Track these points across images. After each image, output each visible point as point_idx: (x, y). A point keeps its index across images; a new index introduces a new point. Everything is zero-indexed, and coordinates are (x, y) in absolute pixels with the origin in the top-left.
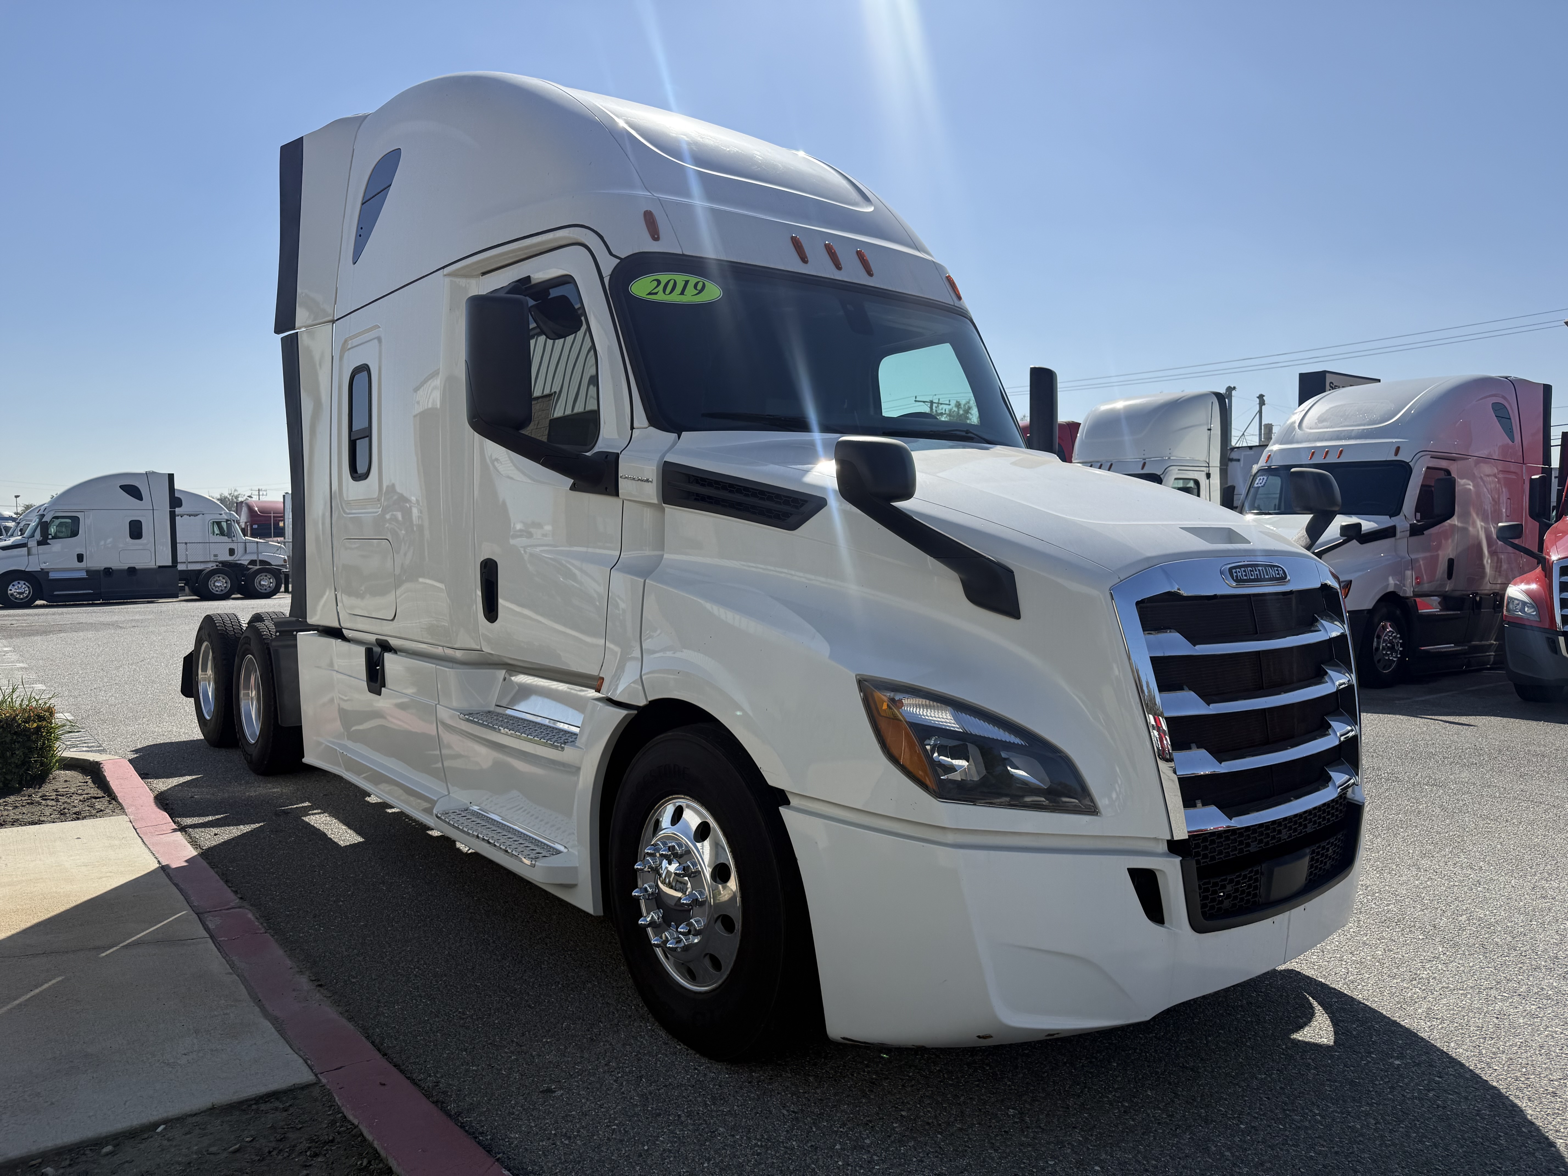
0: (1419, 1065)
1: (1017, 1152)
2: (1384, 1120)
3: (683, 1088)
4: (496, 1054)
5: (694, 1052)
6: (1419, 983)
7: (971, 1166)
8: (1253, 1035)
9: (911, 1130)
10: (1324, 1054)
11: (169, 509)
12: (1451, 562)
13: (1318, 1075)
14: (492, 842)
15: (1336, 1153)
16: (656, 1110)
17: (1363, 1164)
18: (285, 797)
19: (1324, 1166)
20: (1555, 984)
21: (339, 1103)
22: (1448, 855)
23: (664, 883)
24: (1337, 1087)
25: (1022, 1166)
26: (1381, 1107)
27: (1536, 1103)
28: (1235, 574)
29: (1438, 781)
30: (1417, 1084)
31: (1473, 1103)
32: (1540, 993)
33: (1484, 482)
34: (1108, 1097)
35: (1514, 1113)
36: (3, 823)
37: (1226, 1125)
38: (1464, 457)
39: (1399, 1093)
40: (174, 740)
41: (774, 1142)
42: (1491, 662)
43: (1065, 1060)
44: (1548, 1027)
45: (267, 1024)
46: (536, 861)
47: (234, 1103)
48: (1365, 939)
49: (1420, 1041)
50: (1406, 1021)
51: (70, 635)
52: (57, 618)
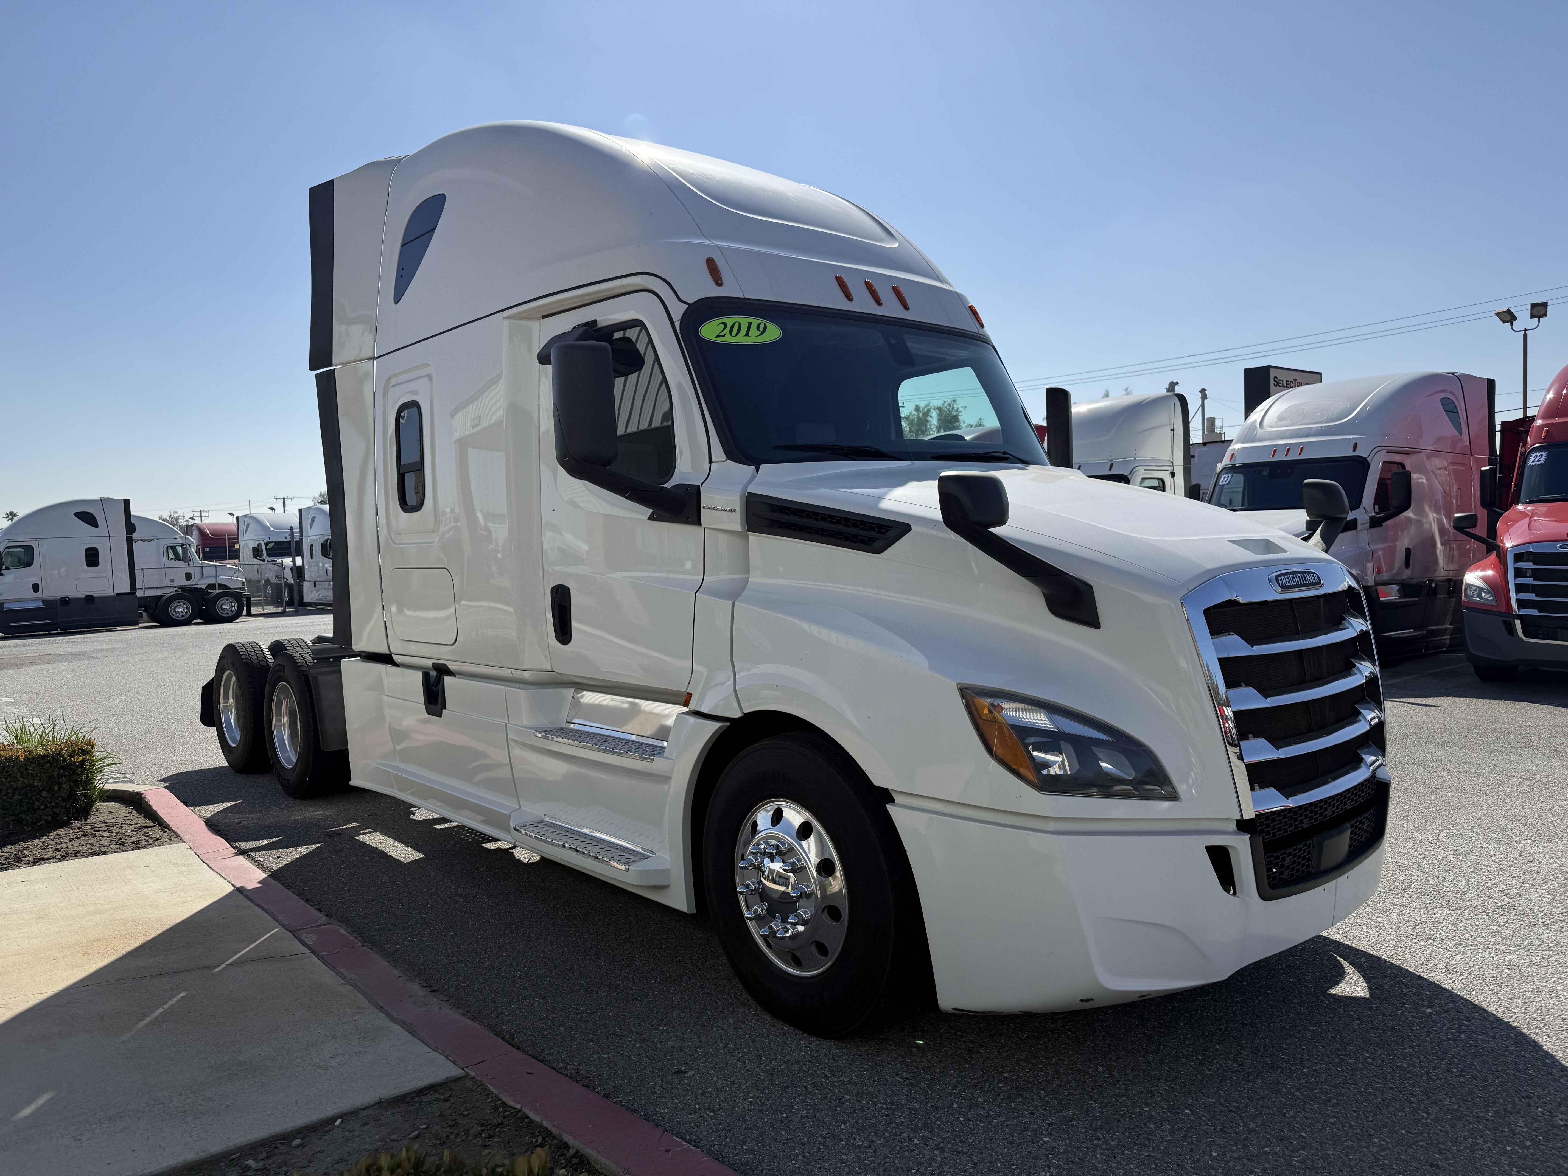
0: (1447, 1011)
1: (1114, 1102)
2: (1427, 1059)
3: (802, 1063)
4: (621, 1043)
5: (801, 1032)
6: (1434, 942)
7: (1077, 1116)
8: (1298, 994)
9: (1016, 1088)
10: (1364, 1007)
11: (126, 536)
12: (1408, 551)
13: (1362, 1024)
14: (581, 850)
15: (1391, 1088)
16: (783, 1083)
17: (1415, 1096)
18: (330, 819)
19: (1383, 1100)
20: (1553, 937)
21: (494, 1092)
22: (1439, 827)
23: (767, 879)
24: (1380, 1033)
25: (1122, 1113)
26: (1422, 1048)
27: (1554, 1038)
28: (1280, 582)
29: (1417, 760)
30: (1449, 1028)
31: (1500, 1041)
32: (1542, 946)
33: (1435, 474)
34: (1182, 1052)
35: (1536, 1048)
36: (66, 855)
37: (1291, 1070)
38: (1417, 451)
39: (1435, 1036)
40: (197, 768)
41: (898, 1105)
42: (1447, 646)
43: (1137, 1023)
44: (1554, 974)
45: (397, 1028)
46: (629, 866)
47: (398, 1096)
48: (1379, 905)
49: (1445, 991)
50: (1429, 975)
51: (44, 666)
52: (21, 650)
